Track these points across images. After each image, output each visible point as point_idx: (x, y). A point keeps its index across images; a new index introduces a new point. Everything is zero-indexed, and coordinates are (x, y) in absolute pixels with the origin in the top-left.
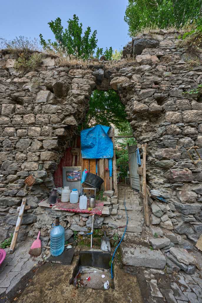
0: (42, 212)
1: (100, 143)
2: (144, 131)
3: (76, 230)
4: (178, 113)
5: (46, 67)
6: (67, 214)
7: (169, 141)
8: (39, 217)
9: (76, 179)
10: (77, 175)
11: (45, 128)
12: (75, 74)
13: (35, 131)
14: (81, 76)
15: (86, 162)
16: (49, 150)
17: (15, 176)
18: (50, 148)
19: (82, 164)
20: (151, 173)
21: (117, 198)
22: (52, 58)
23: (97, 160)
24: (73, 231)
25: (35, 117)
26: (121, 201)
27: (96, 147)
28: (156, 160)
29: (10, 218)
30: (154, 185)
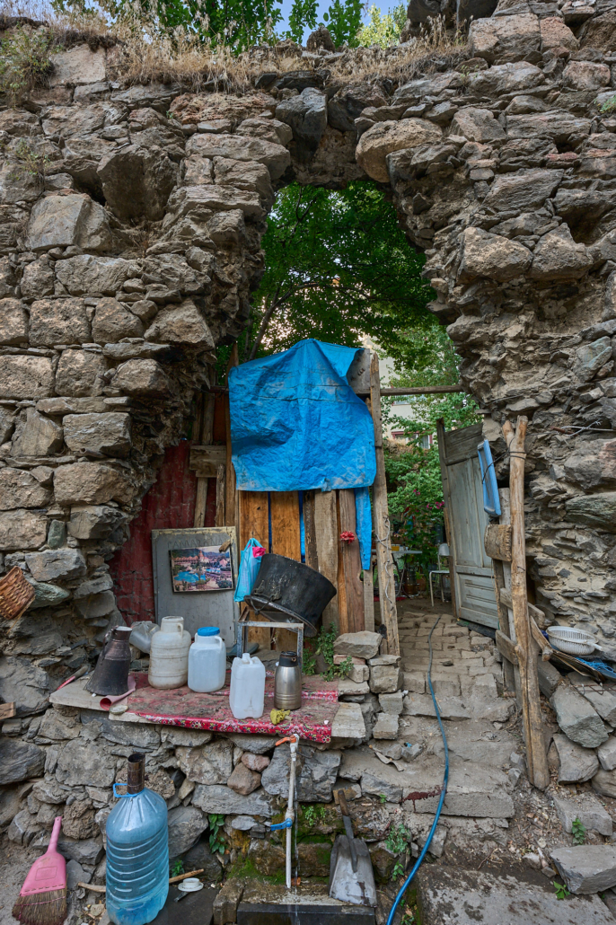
0: (67, 733)
1: (313, 422)
2: (511, 363)
3: (219, 810)
5: (70, 86)
6: (177, 739)
8: (52, 753)
9: (213, 584)
10: (216, 565)
11: (72, 360)
12: (198, 116)
13: (29, 374)
14: (223, 122)
15: (254, 505)
16: (91, 458)
18: (95, 448)
19: (239, 518)
20: (546, 550)
21: (395, 666)
22: (94, 49)
23: (305, 498)
24: (207, 816)
25: (27, 313)
26: (417, 678)
27: (298, 439)
28: (570, 491)
30: (561, 602)
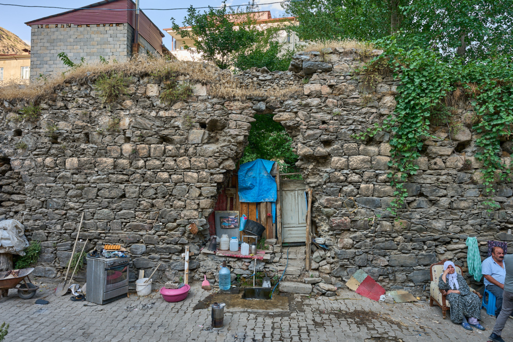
0: (205, 259)
1: (261, 184)
2: (310, 174)
3: (239, 273)
4: (343, 159)
5: (197, 97)
6: (230, 259)
7: (332, 189)
8: (202, 263)
9: (233, 226)
10: (234, 221)
11: (203, 174)
12: (232, 108)
13: (192, 177)
14: (239, 111)
15: (244, 205)
16: (208, 198)
17: (175, 224)
18: (209, 196)
19: (240, 209)
20: (319, 219)
21: (280, 247)
22: (203, 85)
23: (258, 204)
24: (237, 275)
25: (190, 161)
26: (285, 250)
27: (256, 188)
28: (321, 207)
29: (175, 264)
30: (321, 232)
